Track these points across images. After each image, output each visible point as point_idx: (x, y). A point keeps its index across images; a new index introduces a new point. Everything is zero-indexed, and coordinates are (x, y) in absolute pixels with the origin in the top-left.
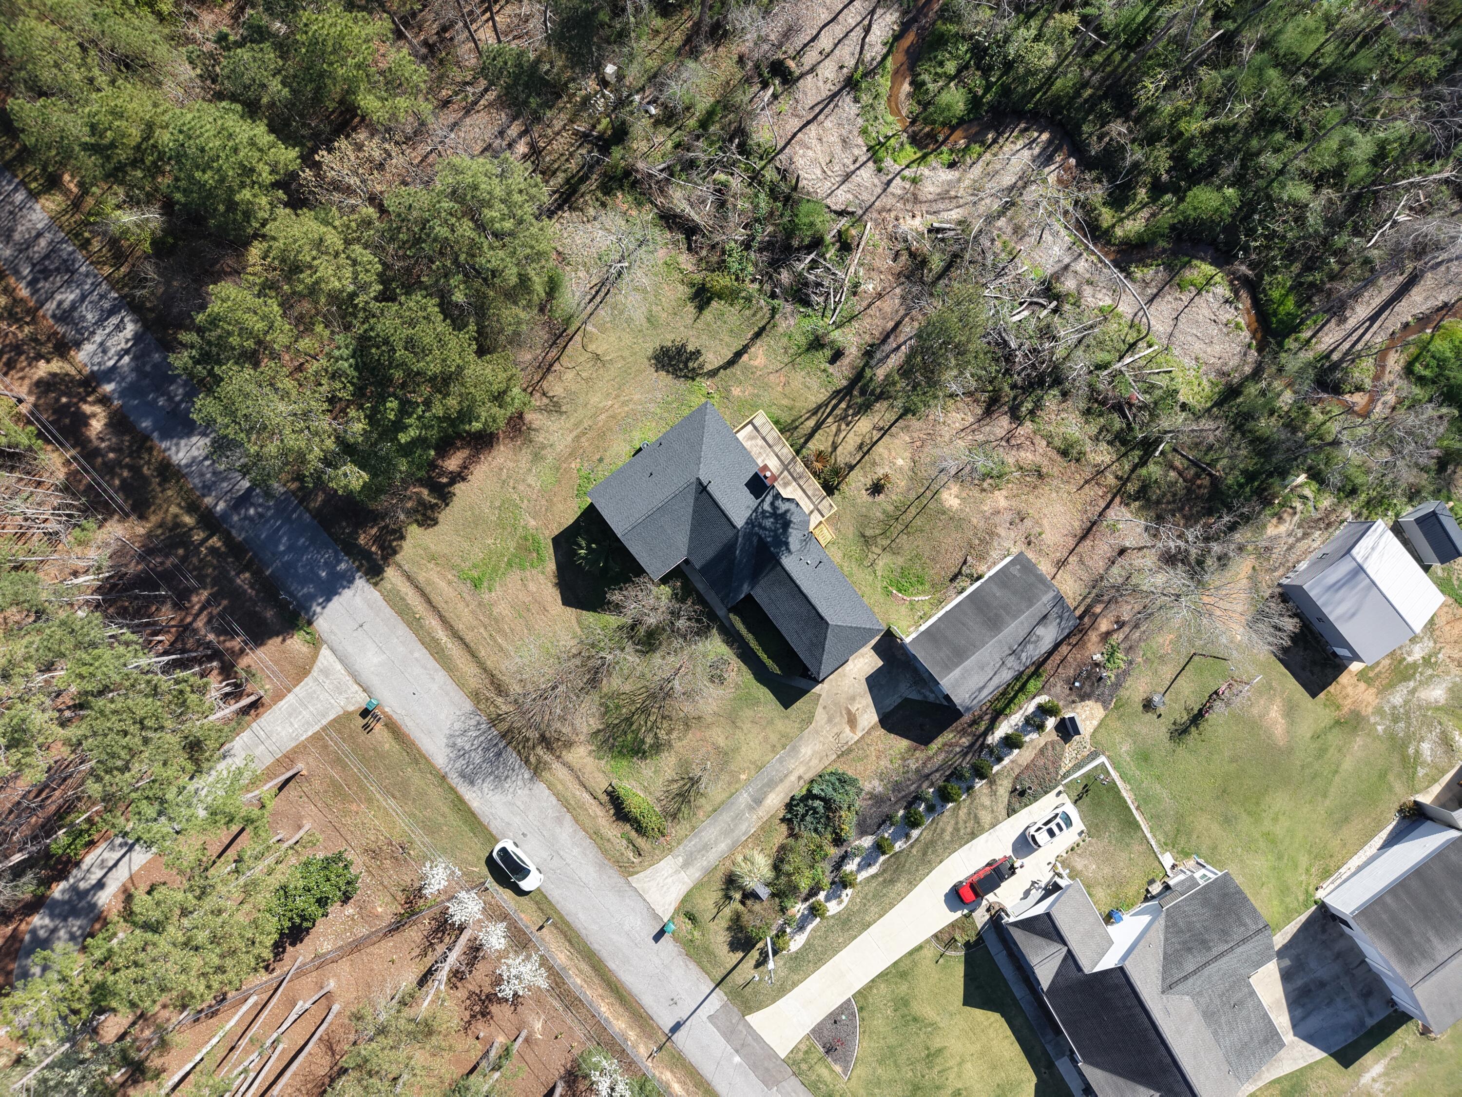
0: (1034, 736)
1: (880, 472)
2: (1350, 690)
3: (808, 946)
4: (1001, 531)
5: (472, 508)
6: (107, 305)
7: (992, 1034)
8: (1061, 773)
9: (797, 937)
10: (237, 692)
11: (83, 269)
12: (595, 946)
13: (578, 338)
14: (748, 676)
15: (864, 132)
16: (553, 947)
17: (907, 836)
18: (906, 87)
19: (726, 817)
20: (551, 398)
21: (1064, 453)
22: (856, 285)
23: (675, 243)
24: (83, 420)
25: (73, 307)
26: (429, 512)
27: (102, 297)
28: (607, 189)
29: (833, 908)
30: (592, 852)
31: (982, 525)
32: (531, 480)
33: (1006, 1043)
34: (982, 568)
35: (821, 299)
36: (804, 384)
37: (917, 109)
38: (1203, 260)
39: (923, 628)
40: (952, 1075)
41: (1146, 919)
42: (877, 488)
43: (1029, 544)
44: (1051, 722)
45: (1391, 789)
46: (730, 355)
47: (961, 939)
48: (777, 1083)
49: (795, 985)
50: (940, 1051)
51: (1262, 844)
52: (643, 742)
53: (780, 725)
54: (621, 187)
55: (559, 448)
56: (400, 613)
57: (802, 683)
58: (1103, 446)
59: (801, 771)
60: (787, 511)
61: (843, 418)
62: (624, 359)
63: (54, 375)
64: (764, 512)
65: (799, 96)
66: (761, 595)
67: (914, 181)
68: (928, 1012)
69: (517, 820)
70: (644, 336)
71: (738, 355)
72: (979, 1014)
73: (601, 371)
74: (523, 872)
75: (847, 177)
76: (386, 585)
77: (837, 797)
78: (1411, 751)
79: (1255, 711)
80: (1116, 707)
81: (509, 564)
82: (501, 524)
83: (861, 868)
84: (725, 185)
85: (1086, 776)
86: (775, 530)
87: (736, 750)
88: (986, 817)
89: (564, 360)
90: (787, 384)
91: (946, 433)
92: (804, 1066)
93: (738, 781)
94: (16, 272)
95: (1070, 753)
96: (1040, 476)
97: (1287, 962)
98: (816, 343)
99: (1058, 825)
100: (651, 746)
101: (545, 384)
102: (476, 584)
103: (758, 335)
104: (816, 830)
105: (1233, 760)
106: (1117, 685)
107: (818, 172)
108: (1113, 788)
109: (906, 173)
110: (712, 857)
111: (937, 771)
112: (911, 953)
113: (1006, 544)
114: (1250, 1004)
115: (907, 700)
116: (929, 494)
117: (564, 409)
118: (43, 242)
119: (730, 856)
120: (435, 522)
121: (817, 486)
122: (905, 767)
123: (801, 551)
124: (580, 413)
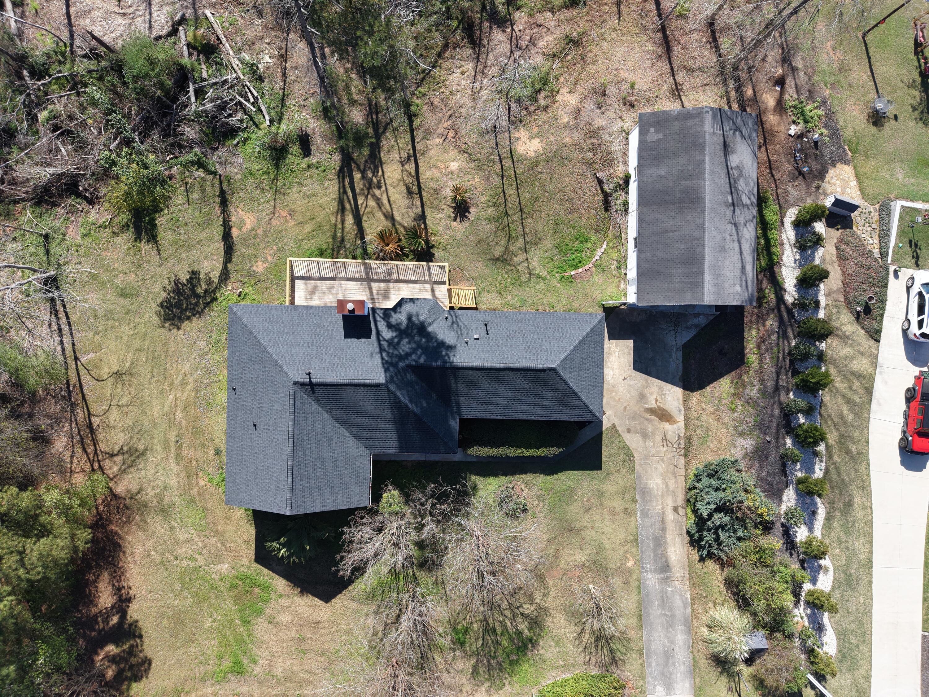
0: (820, 252)
1: (448, 192)
3: (841, 635)
4: (599, 122)
5: (163, 615)
8: (877, 255)
9: (825, 639)
13: (85, 378)
14: (539, 480)
17: (816, 454)
19: (655, 612)
20: (121, 452)
22: (252, 69)
23: (72, 211)
26: (133, 660)
29: (825, 582)
31: (577, 136)
32: (182, 536)
34: (620, 170)
35: (240, 115)
36: (305, 196)
39: (632, 273)
42: (461, 209)
43: (632, 106)
44: (821, 226)
46: (220, 246)
49: (868, 678)
52: (519, 633)
53: (610, 487)
55: (173, 482)
57: (587, 434)
59: (670, 503)
60: (410, 318)
61: (369, 186)
62: (140, 350)
64: (390, 342)
66: (471, 411)
70: (136, 313)
71: (227, 237)
73: (135, 382)
77: (727, 495)
80: (855, 152)
81: (246, 622)
82: (200, 601)
83: (810, 524)
85: (901, 233)
86: (419, 346)
87: (600, 548)
88: (861, 364)
89: (95, 409)
90: (292, 213)
91: (463, 99)
93: (630, 572)
95: (864, 232)
96: (575, 43)
98: (277, 154)
100: (530, 629)
101: (103, 447)
102: (238, 671)
104: (739, 539)
106: (835, 134)
107: (120, 20)
110: (682, 656)
111: (778, 374)
113: (615, 128)
115: (685, 346)
116: (507, 163)
117: (141, 447)
119: (695, 640)
120: (148, 662)
121: (411, 264)
122: (749, 401)
123: (460, 335)
124: (158, 434)
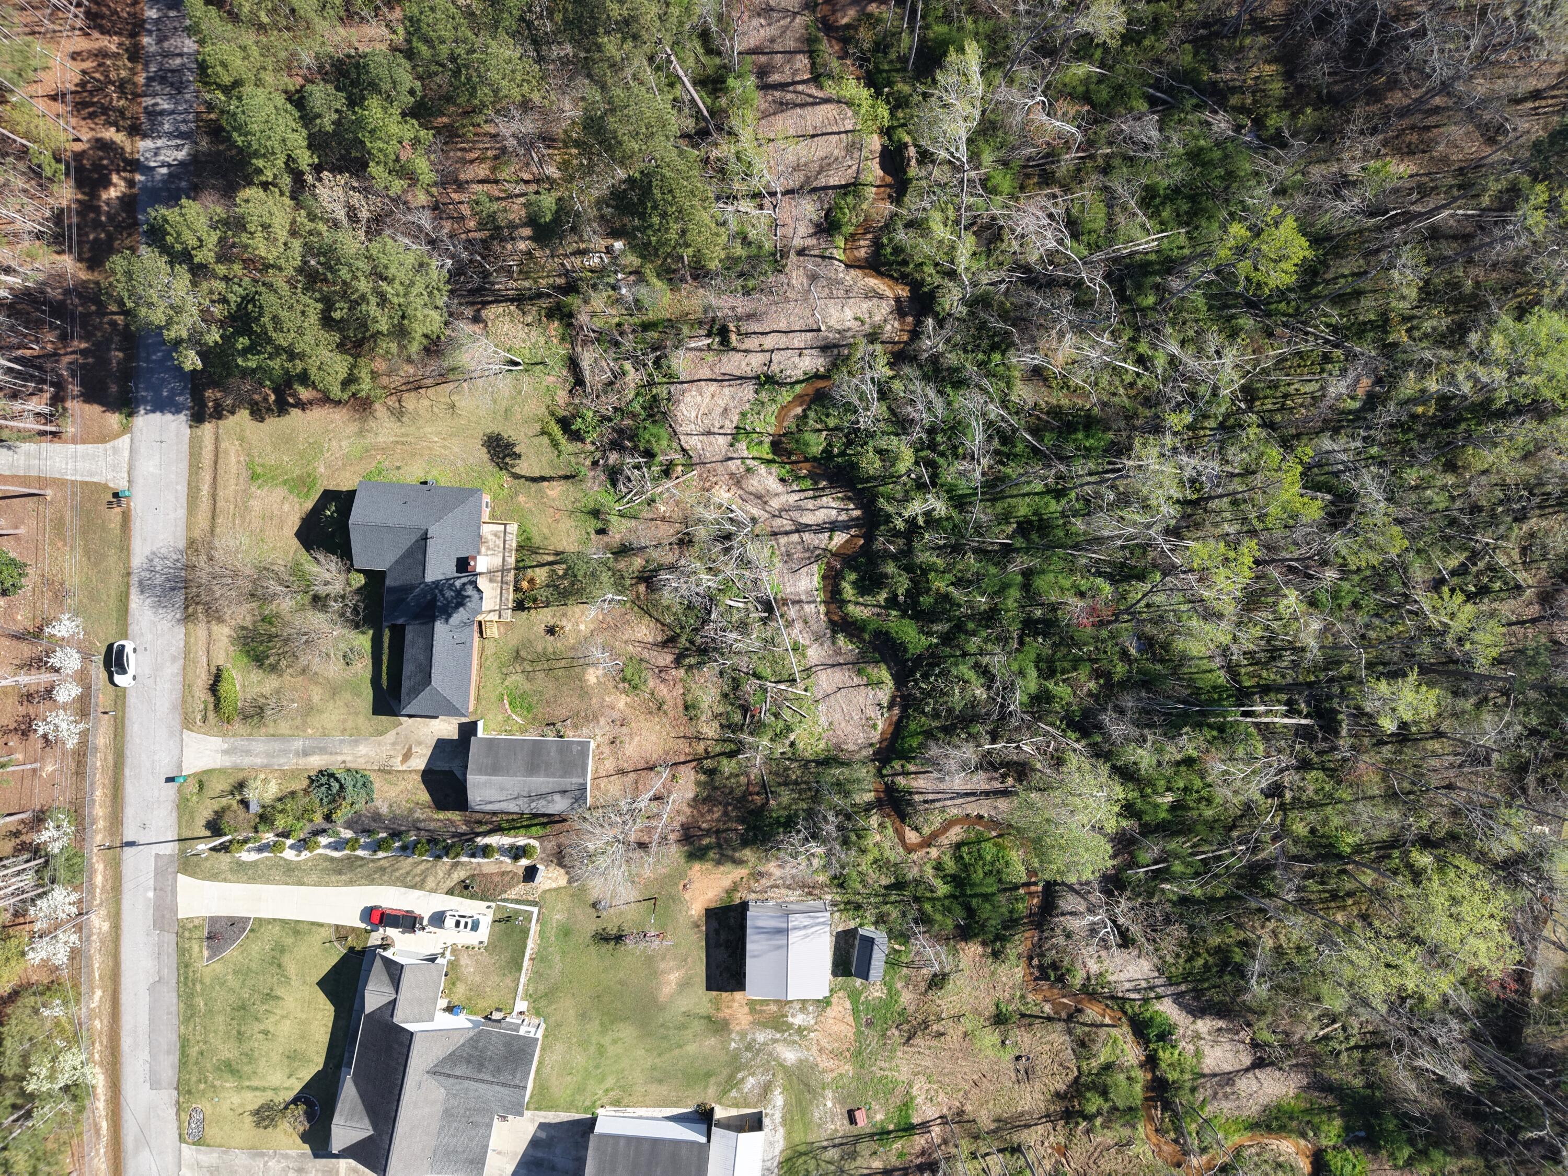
0: (507, 860)
1: (563, 623)
2: (736, 1005)
3: (254, 864)
4: (602, 721)
5: (293, 430)
6: (183, 128)
7: (319, 1017)
8: (503, 896)
9: (252, 853)
10: (48, 418)
11: (188, 96)
12: (128, 753)
13: (451, 386)
14: (368, 674)
15: (743, 415)
16: (102, 730)
17: (375, 851)
18: (799, 410)
19: (277, 745)
20: (401, 407)
21: (686, 708)
22: (654, 500)
23: (565, 381)
24: (107, 184)
25: (162, 113)
26: (264, 411)
27: (184, 121)
28: (550, 315)
29: (289, 854)
30: (177, 695)
31: (596, 707)
32: (344, 443)
33: (323, 1030)
34: (569, 733)
35: (624, 490)
36: (568, 530)
37: (794, 429)
38: (889, 668)
39: (499, 737)
40: (272, 1019)
41: (470, 1025)
42: (551, 631)
43: (612, 743)
44: (524, 862)
45: (706, 1087)
46: (537, 474)
47: (351, 941)
48: (162, 929)
49: (225, 880)
50: (278, 998)
51: (592, 1049)
52: (268, 657)
53: (361, 720)
54: (561, 320)
55: (380, 439)
56: (191, 454)
57: (393, 706)
58: (715, 725)
59: (348, 758)
60: (469, 596)
62: (469, 420)
63: (113, 142)
64: (452, 585)
65: (724, 358)
66: (410, 632)
67: (749, 470)
68: (292, 968)
69: (149, 637)
70: (494, 419)
71: (543, 479)
72: (321, 996)
73: (447, 416)
74: (123, 670)
75: (709, 433)
76: (199, 432)
77: (350, 790)
78: (740, 1076)
79: (662, 966)
80: (575, 888)
81: (285, 482)
82: (301, 455)
83: (328, 846)
84: (624, 374)
85: (517, 912)
86: (450, 602)
87: (321, 712)
88: (431, 882)
89: (431, 391)
90: (557, 521)
91: (628, 634)
92: (187, 934)
93: (304, 731)
94: (146, 66)
95: (520, 890)
96: (660, 708)
97: (543, 1135)
98: (595, 513)
99: (466, 924)
100: (270, 665)
101: (406, 395)
102: (254, 477)
103: (566, 477)
104: (321, 800)
105: (621, 983)
107: (694, 414)
108: (525, 932)
109: (748, 462)
110: (247, 761)
111: (428, 831)
112: (313, 923)
114: (482, 1131)
115: (449, 771)
116: (581, 662)
117: (403, 419)
118: (178, 61)
119: (256, 770)
120: (262, 420)
121: (511, 597)
122: (411, 811)
123: (456, 627)
124: (412, 430)
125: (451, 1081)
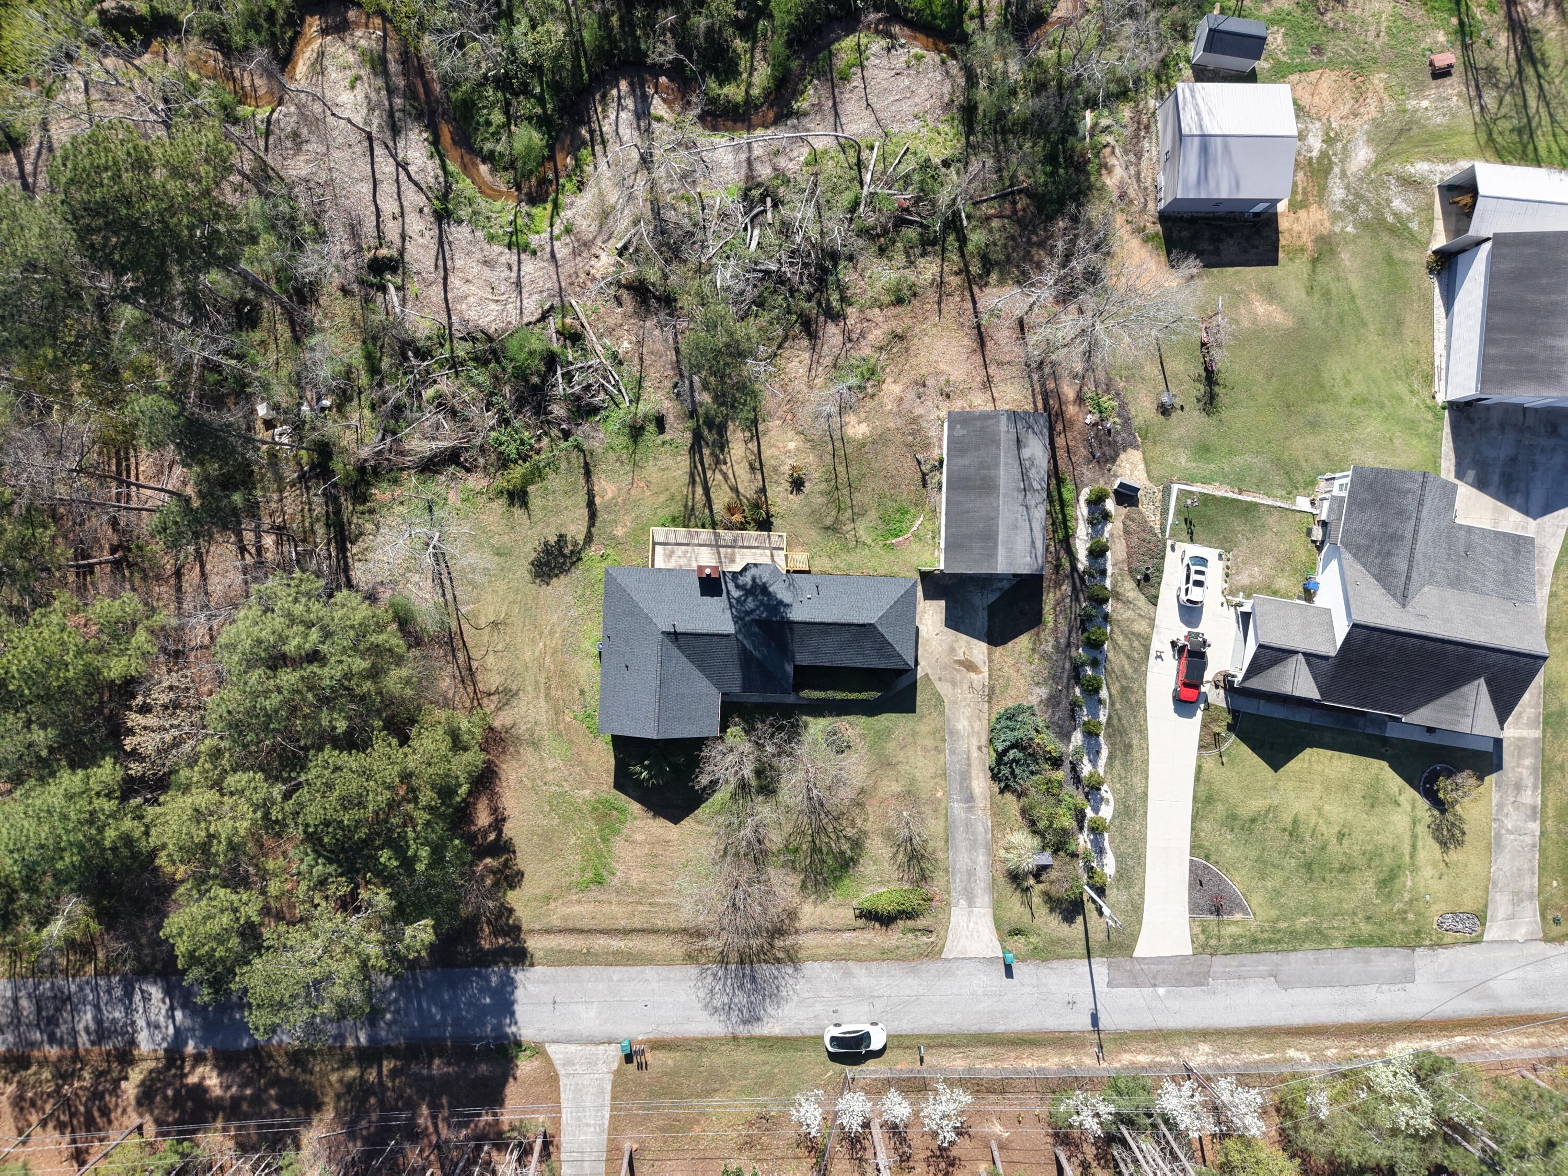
0: (1109, 527)
1: (786, 469)
2: (1297, 227)
3: (1119, 858)
4: (919, 411)
5: (533, 833)
6: (118, 992)
7: (1319, 768)
8: (1158, 531)
9: (1105, 861)
10: (525, 1151)
11: (73, 988)
12: (974, 1029)
13: (465, 626)
14: (862, 721)
15: (491, 238)
16: (945, 1063)
17: (1100, 701)
18: (484, 169)
19: (960, 836)
20: (497, 692)
21: (899, 301)
22: (615, 356)
23: (453, 477)
24: (200, 1089)
25: (99, 1022)
26: (508, 872)
27: (109, 991)
28: (361, 498)
29: (1106, 812)
30: (895, 968)
31: (900, 422)
32: (550, 765)
33: (1336, 762)
34: (936, 453)
35: (602, 395)
36: (660, 470)
37: (510, 175)
38: (838, 39)
39: (942, 545)
40: (1323, 828)
41: (1334, 564)
42: (797, 484)
43: (948, 396)
44: (1110, 504)
45: (1406, 263)
46: (585, 511)
47: (1221, 729)
48: (1207, 974)
49: (1141, 895)
50: (1295, 821)
51: (1358, 412)
52: (842, 853)
53: (923, 728)
54: (369, 484)
55: (543, 718)
56: (571, 963)
57: (905, 681)
58: (921, 262)
59: (974, 743)
60: (754, 579)
61: (717, 462)
62: (514, 602)
63: (142, 1083)
64: (738, 600)
65: (415, 267)
66: (804, 659)
67: (568, 231)
68: (1257, 804)
69: (819, 1008)
70: (510, 570)
71: (591, 504)
72: (1293, 765)
73: (509, 631)
74: (865, 1038)
75: (518, 284)
76: (539, 954)
77: (1018, 734)
78: (1390, 219)
79: (1246, 324)
80: (1144, 438)
81: (605, 840)
82: (566, 820)
83: (1094, 762)
84: (439, 395)
85: (1178, 512)
86: (762, 603)
87: (913, 781)
88: (1140, 627)
89: (474, 654)
90: (648, 484)
91: (800, 385)
92: (1213, 942)
93: (939, 801)
94: (33, 1045)
95: (1148, 510)
96: (901, 338)
97: (1471, 474)
98: (636, 432)
99: (1197, 572)
100: (852, 849)
101: (481, 686)
102: (599, 881)
103: (588, 474)
104: (1032, 773)
105: (1269, 378)
106: (1127, 422)
107: (493, 306)
108: (1206, 499)
109: (556, 231)
110: (982, 875)
111: (1070, 632)
112: (1197, 779)
113: (933, 417)
114: (1476, 539)
115: (990, 607)
116: (838, 444)
117: (514, 688)
118: (24, 1003)
119: (994, 859)
120: (522, 874)
121: (754, 533)
122: (1044, 656)
123: (795, 595)
124: (529, 677)
125: (1414, 575)
